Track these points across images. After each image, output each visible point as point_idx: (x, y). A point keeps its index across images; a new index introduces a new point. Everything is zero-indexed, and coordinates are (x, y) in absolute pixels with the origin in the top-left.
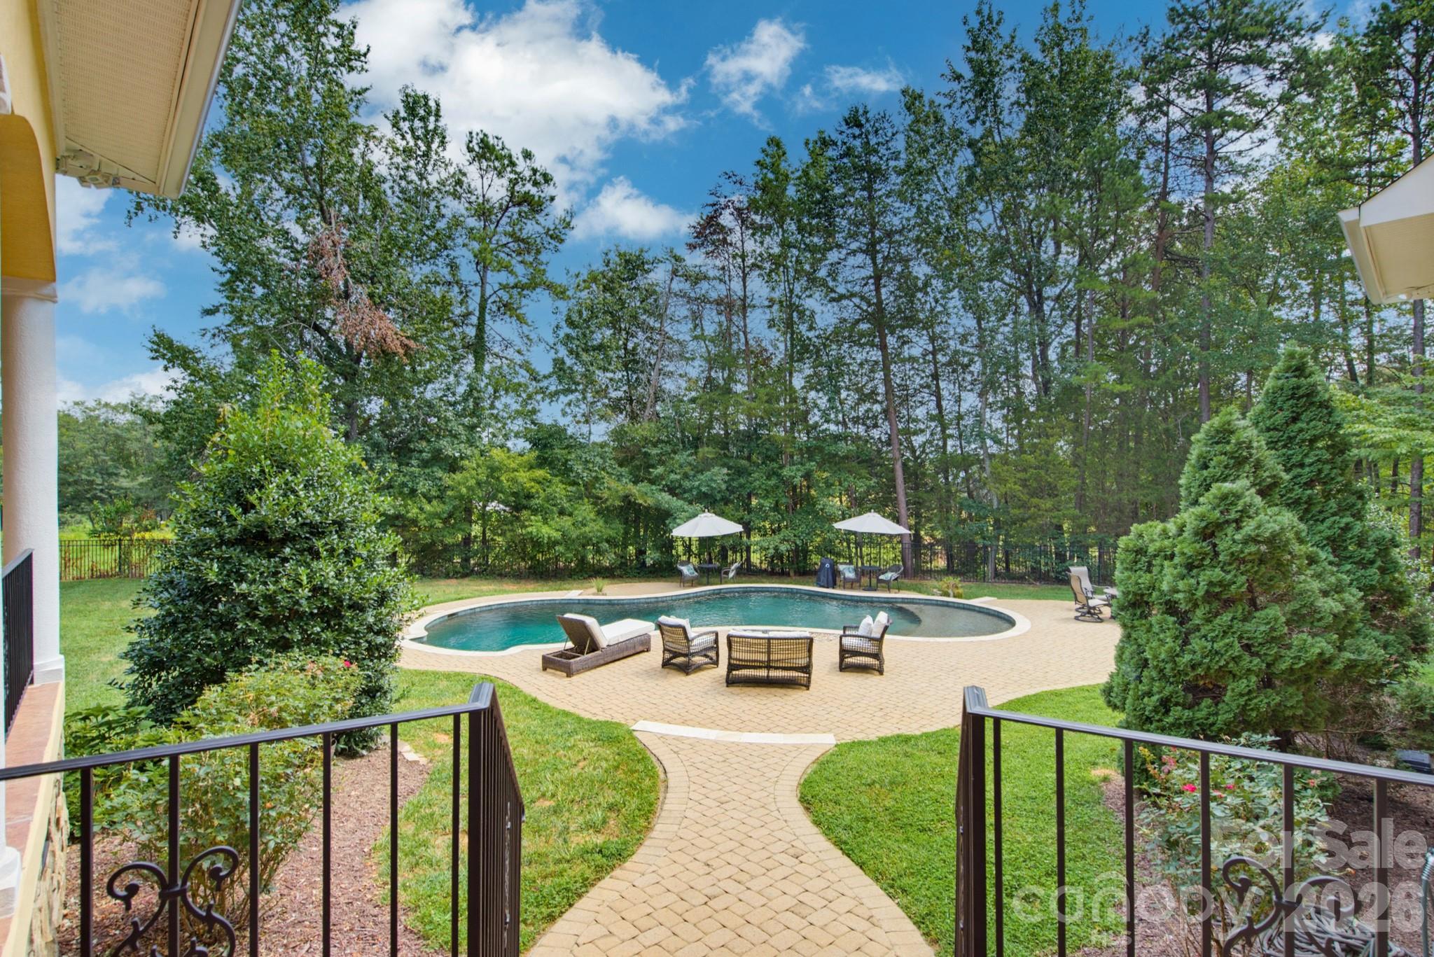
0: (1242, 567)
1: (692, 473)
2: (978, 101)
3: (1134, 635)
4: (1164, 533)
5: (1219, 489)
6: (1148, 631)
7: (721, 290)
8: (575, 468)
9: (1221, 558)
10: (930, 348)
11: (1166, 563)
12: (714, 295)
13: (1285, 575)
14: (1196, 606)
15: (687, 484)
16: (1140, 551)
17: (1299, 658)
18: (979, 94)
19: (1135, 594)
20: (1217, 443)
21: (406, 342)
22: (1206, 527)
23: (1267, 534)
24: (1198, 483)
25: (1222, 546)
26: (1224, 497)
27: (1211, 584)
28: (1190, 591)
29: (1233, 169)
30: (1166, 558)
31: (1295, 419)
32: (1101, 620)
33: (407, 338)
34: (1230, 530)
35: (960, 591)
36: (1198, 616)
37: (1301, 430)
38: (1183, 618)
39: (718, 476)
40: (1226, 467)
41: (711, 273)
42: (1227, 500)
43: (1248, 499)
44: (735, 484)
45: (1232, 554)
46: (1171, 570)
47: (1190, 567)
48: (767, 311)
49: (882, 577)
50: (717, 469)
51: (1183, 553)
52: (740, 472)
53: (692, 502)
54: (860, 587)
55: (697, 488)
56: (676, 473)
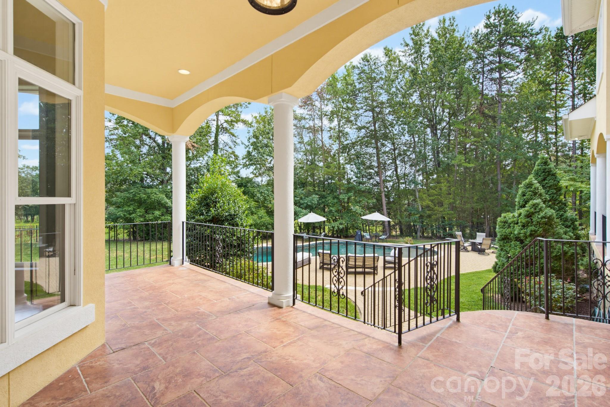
0: (541, 226)
1: (304, 197)
2: (416, 55)
3: (504, 249)
4: (514, 216)
5: (532, 202)
6: (510, 247)
7: (311, 123)
8: (258, 195)
9: (534, 223)
10: (393, 148)
11: (516, 225)
12: (307, 126)
13: (553, 228)
14: (526, 238)
15: (302, 201)
16: (505, 222)
17: (558, 252)
18: (416, 52)
19: (505, 235)
20: (527, 188)
21: (193, 144)
22: (529, 214)
23: (548, 216)
24: (522, 201)
25: (534, 220)
26: (534, 205)
27: (531, 231)
28: (525, 233)
29: (507, 83)
30: (515, 224)
31: (544, 180)
32: (468, 251)
33: (194, 142)
34: (536, 215)
35: (412, 242)
36: (527, 242)
37: (547, 183)
38: (522, 242)
39: (315, 198)
40: (531, 195)
41: (307, 117)
42: (535, 206)
43: (541, 205)
44: (320, 202)
45: (538, 222)
46: (518, 227)
47: (523, 226)
48: (329, 132)
49: (380, 238)
50: (314, 196)
51: (521, 222)
52: (322, 197)
53: (306, 208)
54: (372, 241)
55: (306, 203)
56: (297, 197)
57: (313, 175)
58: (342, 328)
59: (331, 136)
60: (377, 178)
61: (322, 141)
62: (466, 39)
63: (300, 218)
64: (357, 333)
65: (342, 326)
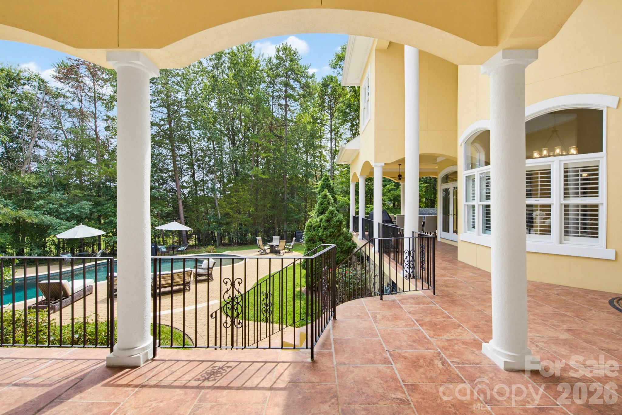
0: (336, 228)
1: (65, 204)
4: (317, 221)
7: (76, 105)
9: (332, 226)
10: (190, 152)
11: (319, 228)
12: (68, 107)
15: (61, 210)
19: (311, 237)
25: (332, 223)
34: (333, 219)
35: (215, 250)
39: (87, 206)
41: (68, 94)
44: (94, 210)
46: (321, 230)
48: (105, 122)
49: (179, 249)
50: (84, 202)
51: (323, 226)
52: (97, 204)
53: (68, 220)
54: (169, 255)
55: (70, 212)
56: (53, 204)
57: (79, 175)
58: (242, 364)
59: (109, 127)
60: (173, 185)
61: (96, 131)
62: (261, 63)
63: (59, 233)
64: (263, 364)
65: (241, 362)
